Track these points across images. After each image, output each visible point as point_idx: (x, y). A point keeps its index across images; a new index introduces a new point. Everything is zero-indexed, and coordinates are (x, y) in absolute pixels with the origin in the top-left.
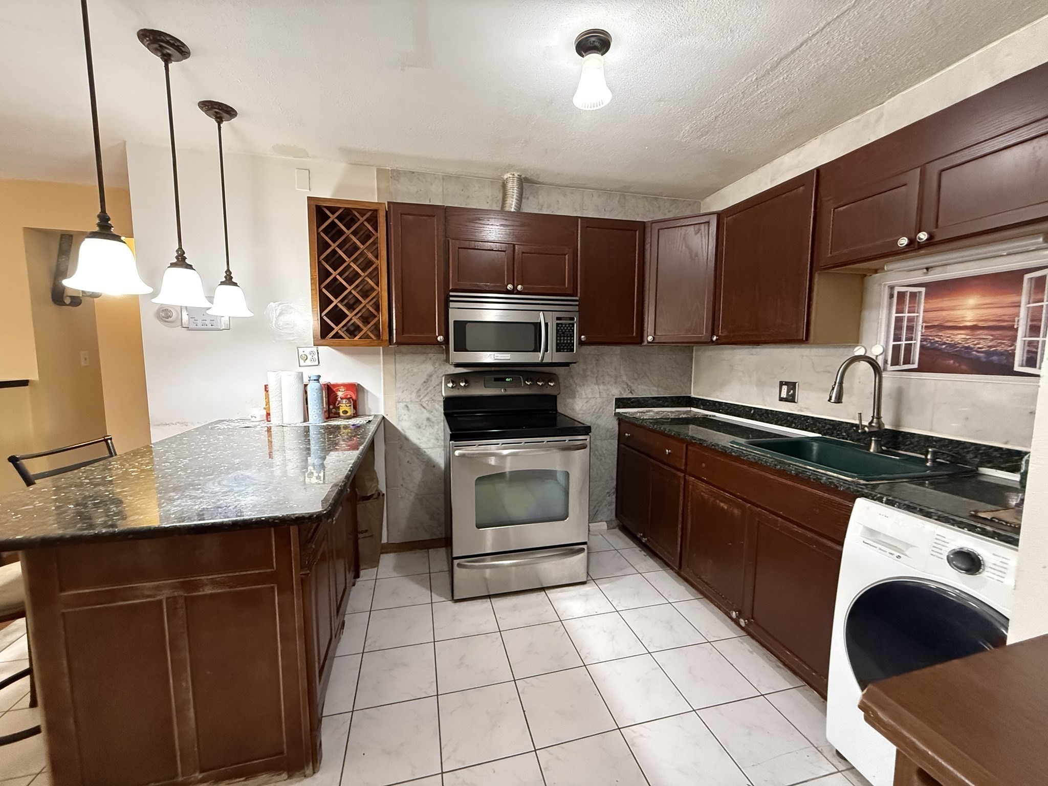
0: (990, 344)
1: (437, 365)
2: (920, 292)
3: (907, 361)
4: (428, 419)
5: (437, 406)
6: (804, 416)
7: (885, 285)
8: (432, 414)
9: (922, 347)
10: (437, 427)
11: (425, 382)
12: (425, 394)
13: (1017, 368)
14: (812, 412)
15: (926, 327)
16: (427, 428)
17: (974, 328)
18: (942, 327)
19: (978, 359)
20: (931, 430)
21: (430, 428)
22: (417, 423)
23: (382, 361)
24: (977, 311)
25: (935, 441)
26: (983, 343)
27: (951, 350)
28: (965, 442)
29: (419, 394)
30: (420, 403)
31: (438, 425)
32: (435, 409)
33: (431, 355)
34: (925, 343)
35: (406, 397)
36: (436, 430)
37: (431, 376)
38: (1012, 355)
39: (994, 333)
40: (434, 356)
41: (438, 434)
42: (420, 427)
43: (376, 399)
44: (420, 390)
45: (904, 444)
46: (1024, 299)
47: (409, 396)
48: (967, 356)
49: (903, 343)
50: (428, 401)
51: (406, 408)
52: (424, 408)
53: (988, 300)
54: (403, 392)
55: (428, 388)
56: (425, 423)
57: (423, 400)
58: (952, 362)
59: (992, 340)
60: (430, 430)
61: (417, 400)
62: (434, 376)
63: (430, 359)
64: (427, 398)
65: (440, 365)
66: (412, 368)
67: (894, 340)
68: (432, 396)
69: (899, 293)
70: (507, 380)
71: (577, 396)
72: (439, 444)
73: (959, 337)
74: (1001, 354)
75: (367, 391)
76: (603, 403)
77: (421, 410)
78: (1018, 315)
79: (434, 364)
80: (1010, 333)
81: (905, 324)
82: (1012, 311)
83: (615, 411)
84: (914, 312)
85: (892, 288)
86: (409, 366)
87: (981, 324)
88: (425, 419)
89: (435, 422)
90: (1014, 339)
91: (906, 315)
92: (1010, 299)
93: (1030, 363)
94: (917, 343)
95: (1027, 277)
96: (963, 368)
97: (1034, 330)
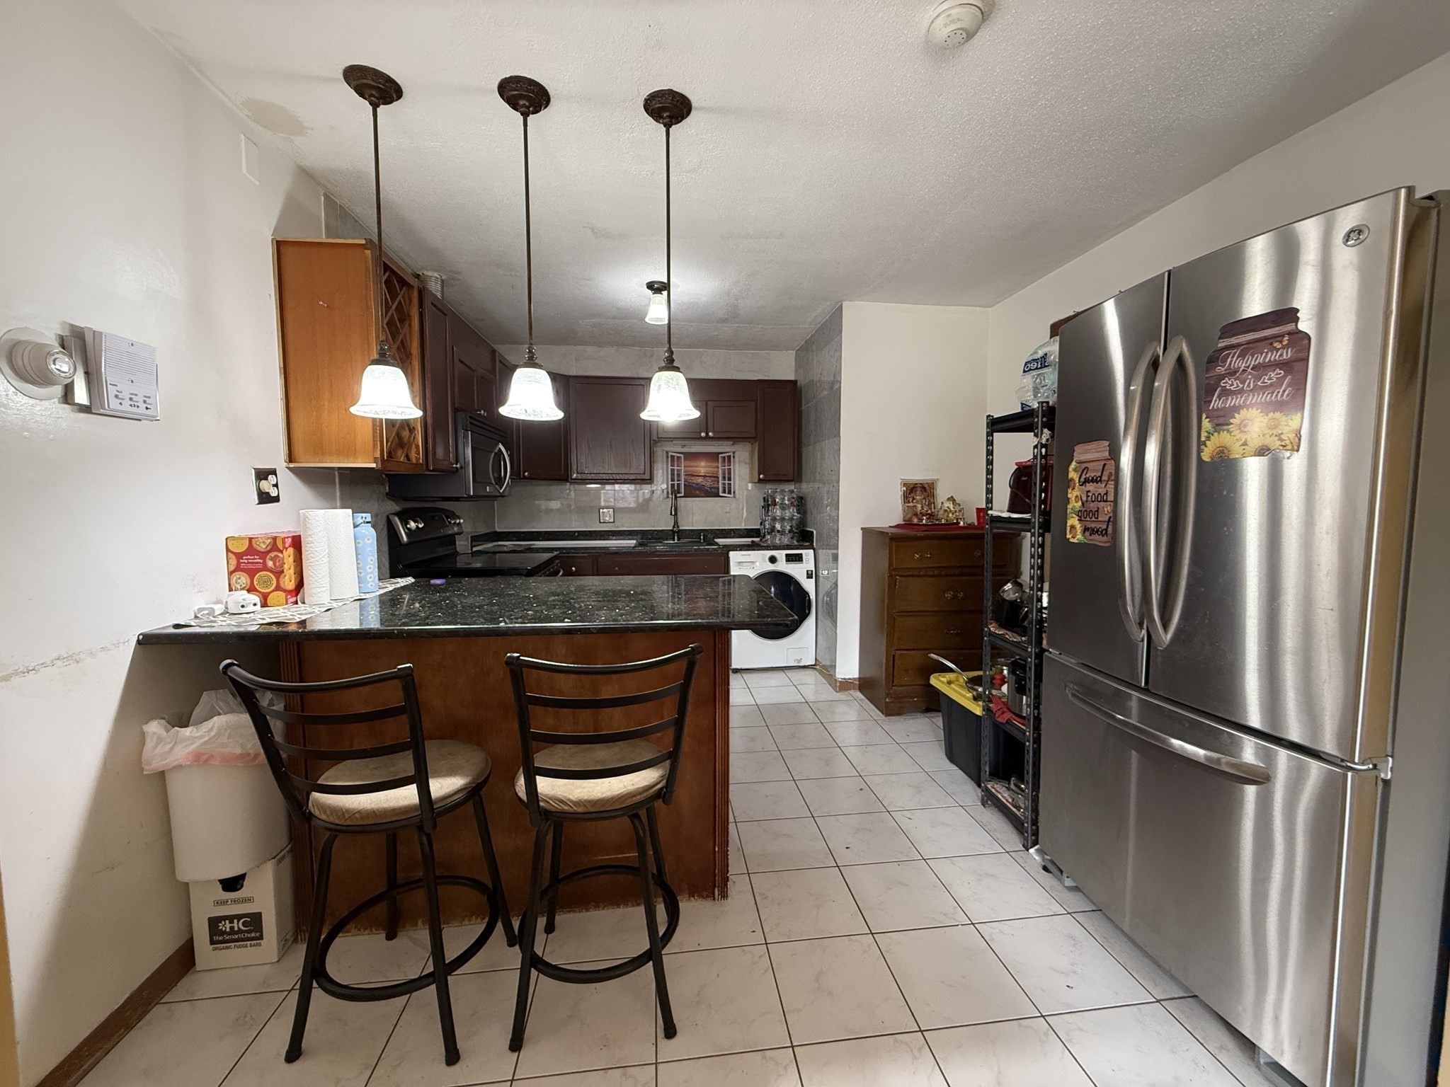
0: (711, 484)
1: (380, 501)
2: (681, 457)
3: (678, 492)
6: (622, 531)
7: (664, 450)
9: (685, 485)
13: (721, 494)
15: (686, 475)
17: (705, 476)
18: (692, 475)
19: (707, 490)
20: (692, 526)
24: (706, 469)
25: (696, 531)
26: (708, 483)
27: (697, 486)
28: (707, 529)
34: (686, 483)
38: (718, 488)
39: (712, 479)
45: (684, 536)
46: (720, 465)
48: (703, 489)
49: (676, 483)
53: (708, 464)
58: (697, 492)
59: (711, 482)
67: (672, 481)
69: (671, 455)
73: (700, 480)
74: (715, 488)
78: (718, 471)
80: (716, 479)
81: (676, 472)
82: (716, 470)
84: (679, 467)
85: (667, 452)
87: (707, 475)
90: (718, 482)
91: (676, 468)
92: (715, 464)
93: (724, 492)
94: (682, 483)
95: (720, 455)
96: (703, 494)
97: (724, 478)
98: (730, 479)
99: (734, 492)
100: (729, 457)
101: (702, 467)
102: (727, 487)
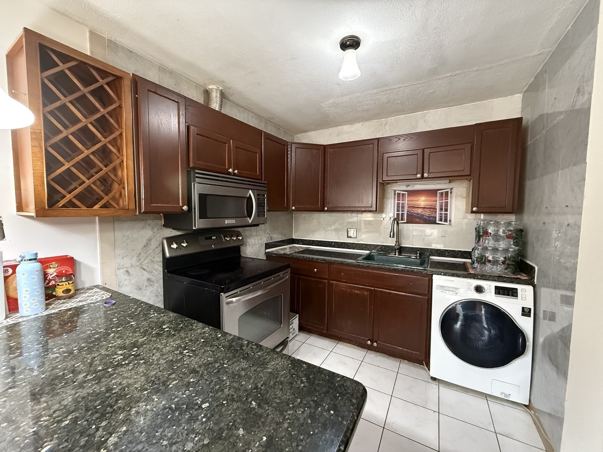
0: (429, 214)
1: (155, 230)
2: (405, 194)
3: (402, 220)
4: (149, 280)
5: (156, 266)
6: (361, 244)
7: (392, 190)
8: (152, 274)
10: (156, 285)
11: (145, 246)
12: (145, 257)
13: (437, 222)
14: (364, 242)
15: (409, 207)
16: (147, 288)
17: (424, 208)
18: (414, 207)
19: (426, 218)
20: (412, 245)
21: (151, 287)
22: (138, 285)
23: (98, 229)
24: (425, 202)
25: (415, 249)
26: (427, 213)
27: (417, 216)
28: (424, 248)
29: (140, 258)
30: (140, 266)
31: (157, 283)
32: (155, 269)
33: (149, 222)
34: (408, 213)
35: (127, 262)
36: (156, 288)
37: (150, 240)
38: (436, 218)
39: (430, 210)
40: (152, 222)
41: (158, 291)
42: (140, 289)
43: (91, 270)
44: (140, 254)
45: (404, 251)
46: (438, 199)
47: (130, 261)
48: (422, 217)
49: (400, 212)
50: (149, 263)
51: (127, 274)
52: (144, 270)
53: (428, 199)
54: (123, 258)
55: (147, 251)
56: (146, 283)
57: (143, 263)
58: (418, 220)
59: (430, 212)
60: (150, 289)
61: (138, 264)
62: (153, 240)
63: (149, 225)
64: (147, 261)
65: (158, 230)
66: (131, 234)
67: (397, 211)
68: (152, 258)
69: (398, 193)
70: (213, 238)
71: (248, 244)
72: (158, 299)
73: (420, 211)
74: (433, 217)
75: (80, 263)
76: (259, 247)
77: (142, 273)
78: (437, 204)
79: (153, 229)
80: (434, 210)
81: (401, 205)
82: (435, 203)
83: (265, 251)
84: (404, 201)
85: (395, 191)
86: (128, 233)
87: (426, 207)
88: (146, 281)
89: (155, 281)
90: (436, 212)
91: (401, 202)
92: (434, 199)
93: (441, 220)
94: (405, 213)
95: (438, 192)
96: (422, 222)
97: (441, 209)
98: (446, 210)
99: (450, 221)
100: (447, 193)
101: (422, 201)
102: (443, 216)
